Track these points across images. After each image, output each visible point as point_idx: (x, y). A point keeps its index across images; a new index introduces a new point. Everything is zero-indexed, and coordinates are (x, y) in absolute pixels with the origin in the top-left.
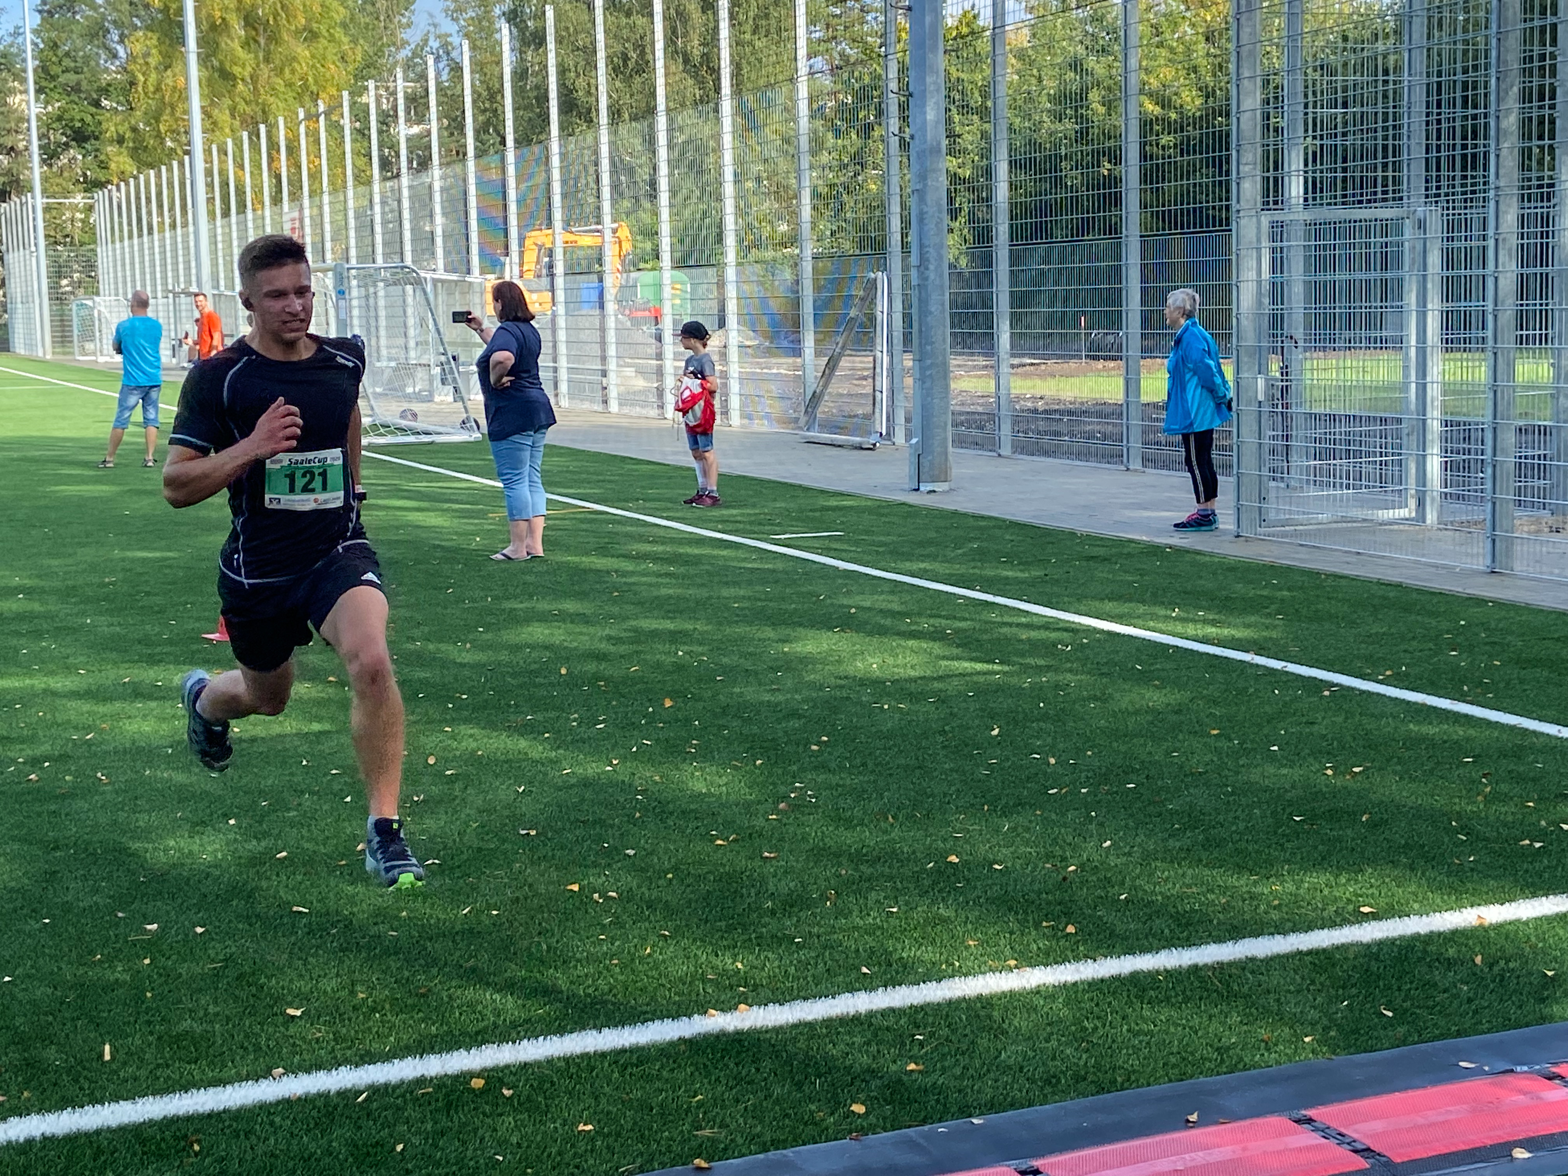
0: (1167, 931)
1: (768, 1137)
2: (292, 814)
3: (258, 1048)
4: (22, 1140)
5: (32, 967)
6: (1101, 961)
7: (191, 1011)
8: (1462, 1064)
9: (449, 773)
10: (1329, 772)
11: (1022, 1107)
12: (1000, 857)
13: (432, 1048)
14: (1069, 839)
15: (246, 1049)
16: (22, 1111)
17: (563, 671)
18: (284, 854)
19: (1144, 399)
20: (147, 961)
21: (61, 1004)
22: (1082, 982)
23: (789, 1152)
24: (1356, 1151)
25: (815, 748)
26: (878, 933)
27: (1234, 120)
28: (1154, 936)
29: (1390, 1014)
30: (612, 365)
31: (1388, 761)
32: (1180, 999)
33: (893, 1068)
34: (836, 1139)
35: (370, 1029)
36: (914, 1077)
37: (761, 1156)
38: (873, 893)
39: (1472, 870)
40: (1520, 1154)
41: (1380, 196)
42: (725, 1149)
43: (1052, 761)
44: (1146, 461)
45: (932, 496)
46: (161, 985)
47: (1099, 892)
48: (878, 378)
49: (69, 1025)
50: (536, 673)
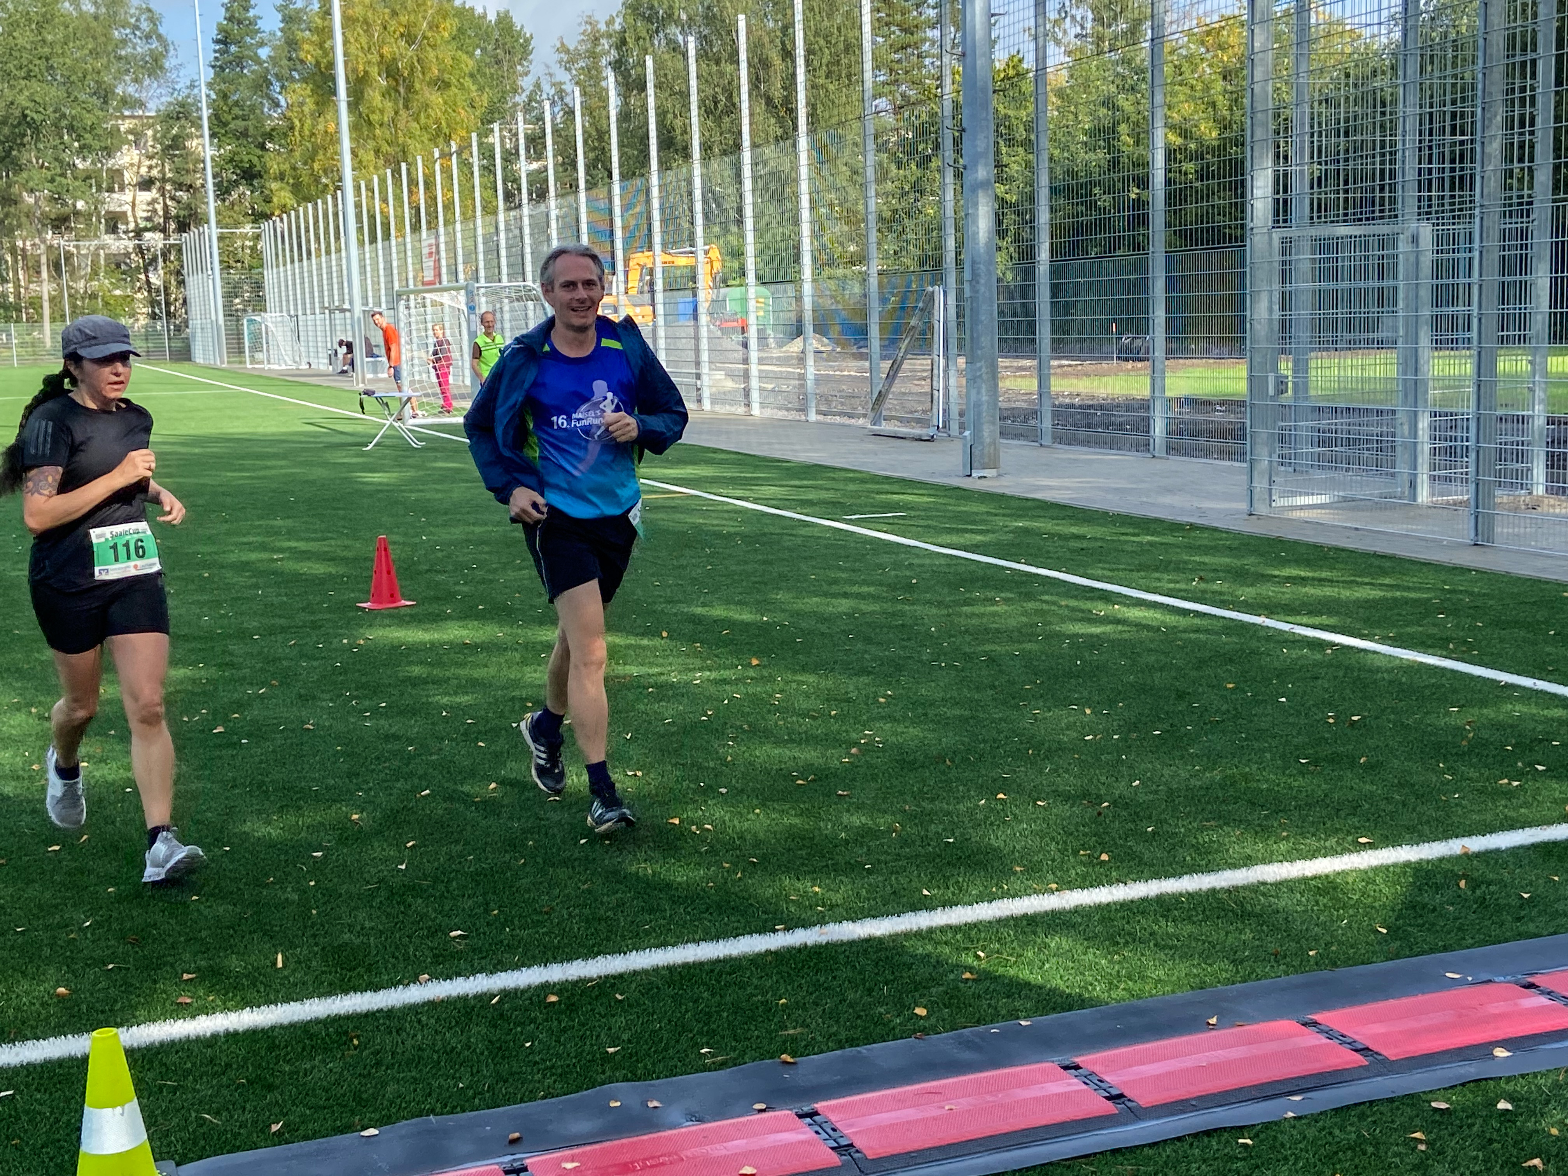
0: (1188, 858)
1: (843, 1036)
2: (434, 757)
3: (406, 959)
4: (208, 1034)
5: (215, 888)
6: (1131, 884)
7: (349, 925)
8: (1449, 975)
10: (1331, 721)
11: (1064, 1010)
12: (1043, 795)
13: (555, 958)
14: (1103, 779)
15: (397, 958)
16: (207, 1010)
17: (665, 634)
18: (428, 792)
19: (1168, 394)
20: (312, 883)
21: (240, 919)
22: (1115, 903)
23: (863, 1049)
24: (1356, 1051)
25: (882, 700)
26: (938, 860)
27: (1249, 148)
28: (1177, 863)
29: (1385, 931)
30: (705, 369)
31: (1383, 711)
32: (1200, 917)
33: (952, 976)
34: (902, 1038)
35: (502, 942)
36: (970, 983)
37: (838, 1052)
38: (933, 826)
39: (1457, 805)
40: (1500, 1053)
41: (1377, 214)
42: (806, 1046)
43: (1088, 711)
44: (1171, 449)
45: (982, 481)
46: (324, 903)
47: (1131, 825)
48: (935, 379)
49: (247, 936)
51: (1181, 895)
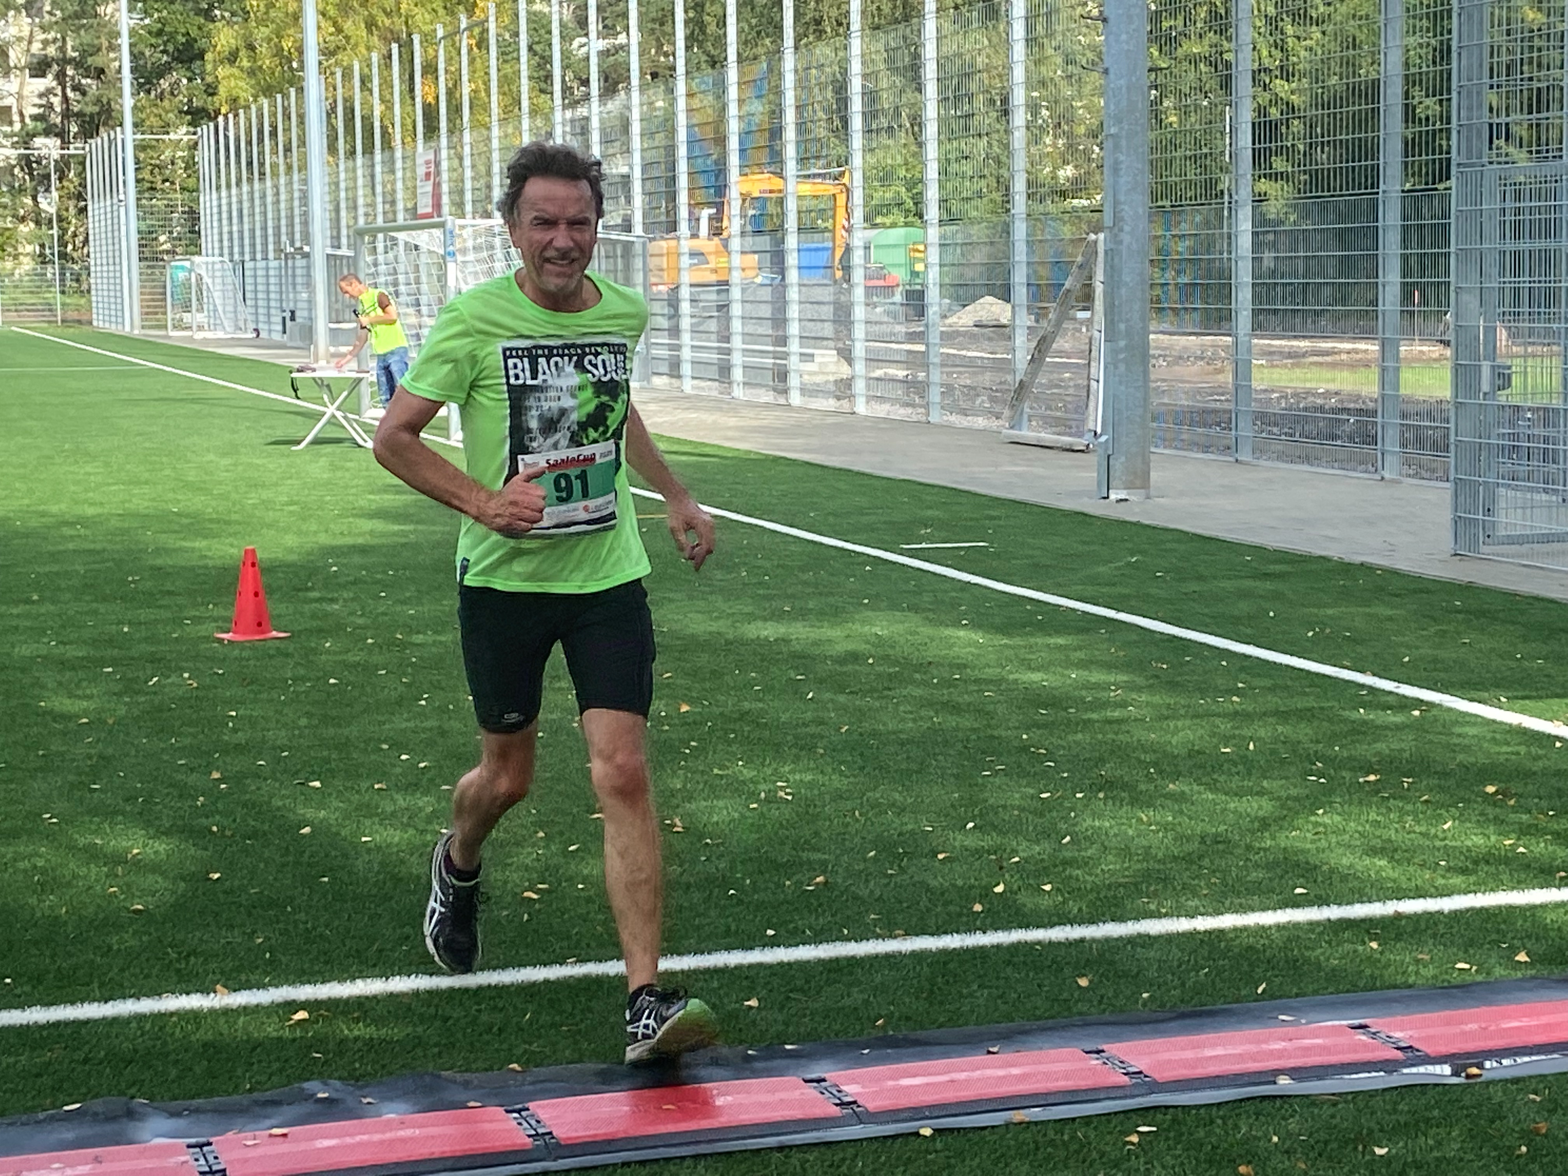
0: (1073, 913)
6: (990, 932)
8: (1282, 1017)
24: (1126, 1073)
40: (1284, 1081)
45: (1120, 505)
48: (1093, 364)
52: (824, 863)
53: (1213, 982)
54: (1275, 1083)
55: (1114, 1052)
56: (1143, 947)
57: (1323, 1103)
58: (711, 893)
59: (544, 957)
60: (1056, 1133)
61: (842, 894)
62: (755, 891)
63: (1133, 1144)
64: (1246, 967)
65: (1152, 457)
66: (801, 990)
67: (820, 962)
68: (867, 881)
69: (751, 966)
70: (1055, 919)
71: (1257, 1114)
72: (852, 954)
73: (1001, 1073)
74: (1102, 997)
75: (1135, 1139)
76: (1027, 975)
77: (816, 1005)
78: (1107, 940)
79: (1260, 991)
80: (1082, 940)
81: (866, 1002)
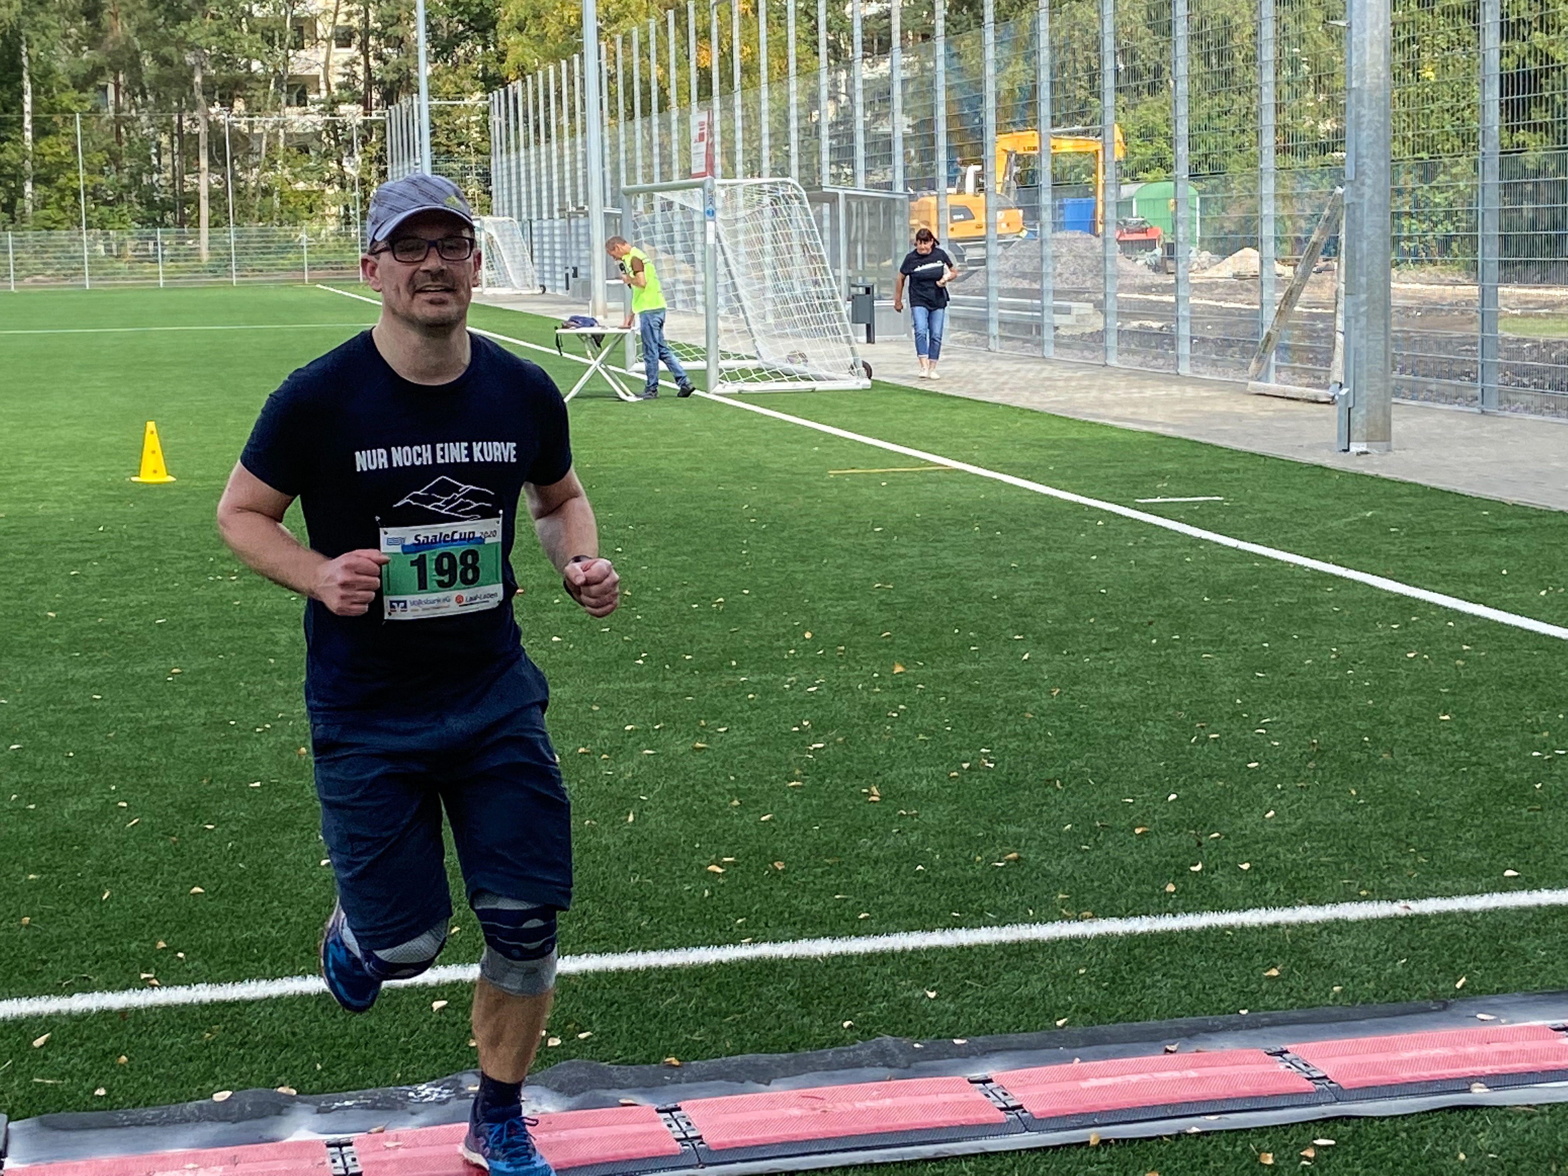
0: (1272, 894)
6: (1181, 915)
8: (1481, 1016)
9: (628, 728)
14: (1235, 809)
17: (808, 635)
24: (1310, 1079)
25: (1025, 716)
28: (1254, 898)
32: (1237, 951)
45: (1360, 458)
47: (1229, 858)
50: (778, 637)
51: (1231, 928)
52: (1017, 837)
53: (1411, 975)
54: (1468, 1091)
55: (1299, 1054)
56: (1339, 933)
57: (1519, 1115)
58: (900, 867)
59: (719, 936)
60: (1228, 1144)
61: (1032, 870)
62: (944, 866)
63: (1308, 1159)
64: (1446, 958)
65: (1394, 408)
66: (980, 978)
67: (1002, 946)
68: (1060, 857)
69: (930, 950)
70: (1250, 901)
71: (1445, 1128)
72: (1034, 937)
73: (1176, 1074)
74: (1291, 989)
75: (1310, 1153)
76: (1215, 964)
77: (992, 993)
78: (1302, 925)
79: (1459, 985)
80: (1276, 926)
81: (1044, 991)
